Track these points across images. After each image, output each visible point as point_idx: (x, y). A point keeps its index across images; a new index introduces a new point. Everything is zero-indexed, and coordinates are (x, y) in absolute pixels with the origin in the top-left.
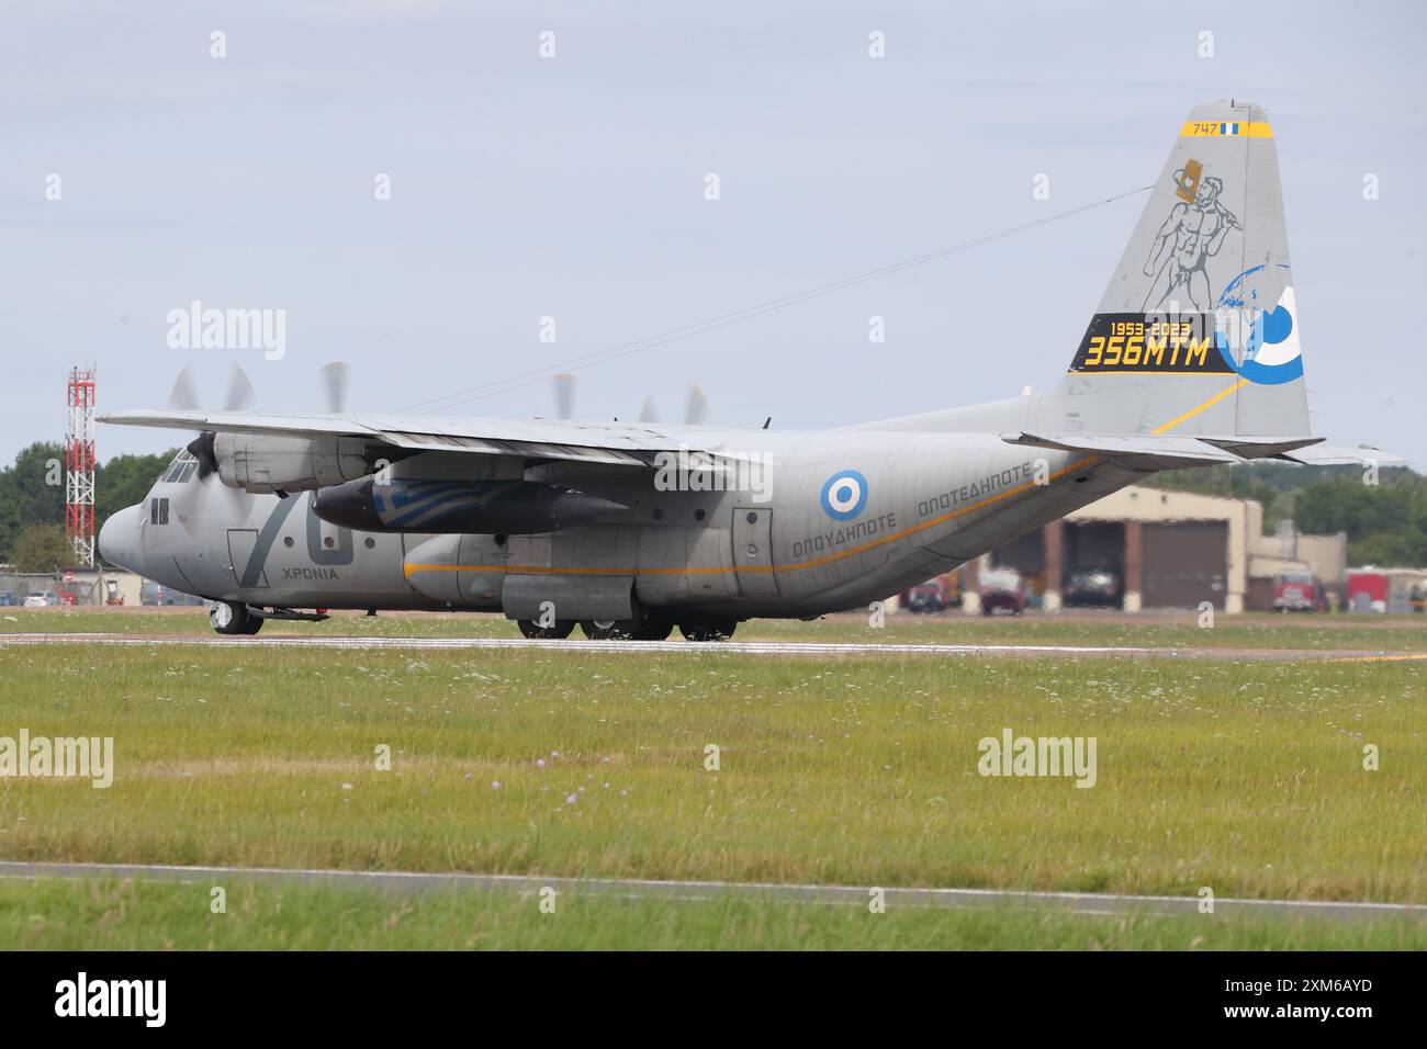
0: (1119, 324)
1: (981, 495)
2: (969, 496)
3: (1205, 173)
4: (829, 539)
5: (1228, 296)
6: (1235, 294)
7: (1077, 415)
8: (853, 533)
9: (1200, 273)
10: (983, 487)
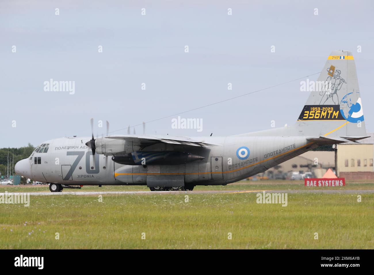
0: (313, 108)
1: (282, 153)
2: (278, 152)
3: (336, 69)
4: (239, 165)
5: (343, 100)
6: (345, 100)
7: (302, 131)
8: (246, 163)
9: (335, 94)
10: (282, 150)
